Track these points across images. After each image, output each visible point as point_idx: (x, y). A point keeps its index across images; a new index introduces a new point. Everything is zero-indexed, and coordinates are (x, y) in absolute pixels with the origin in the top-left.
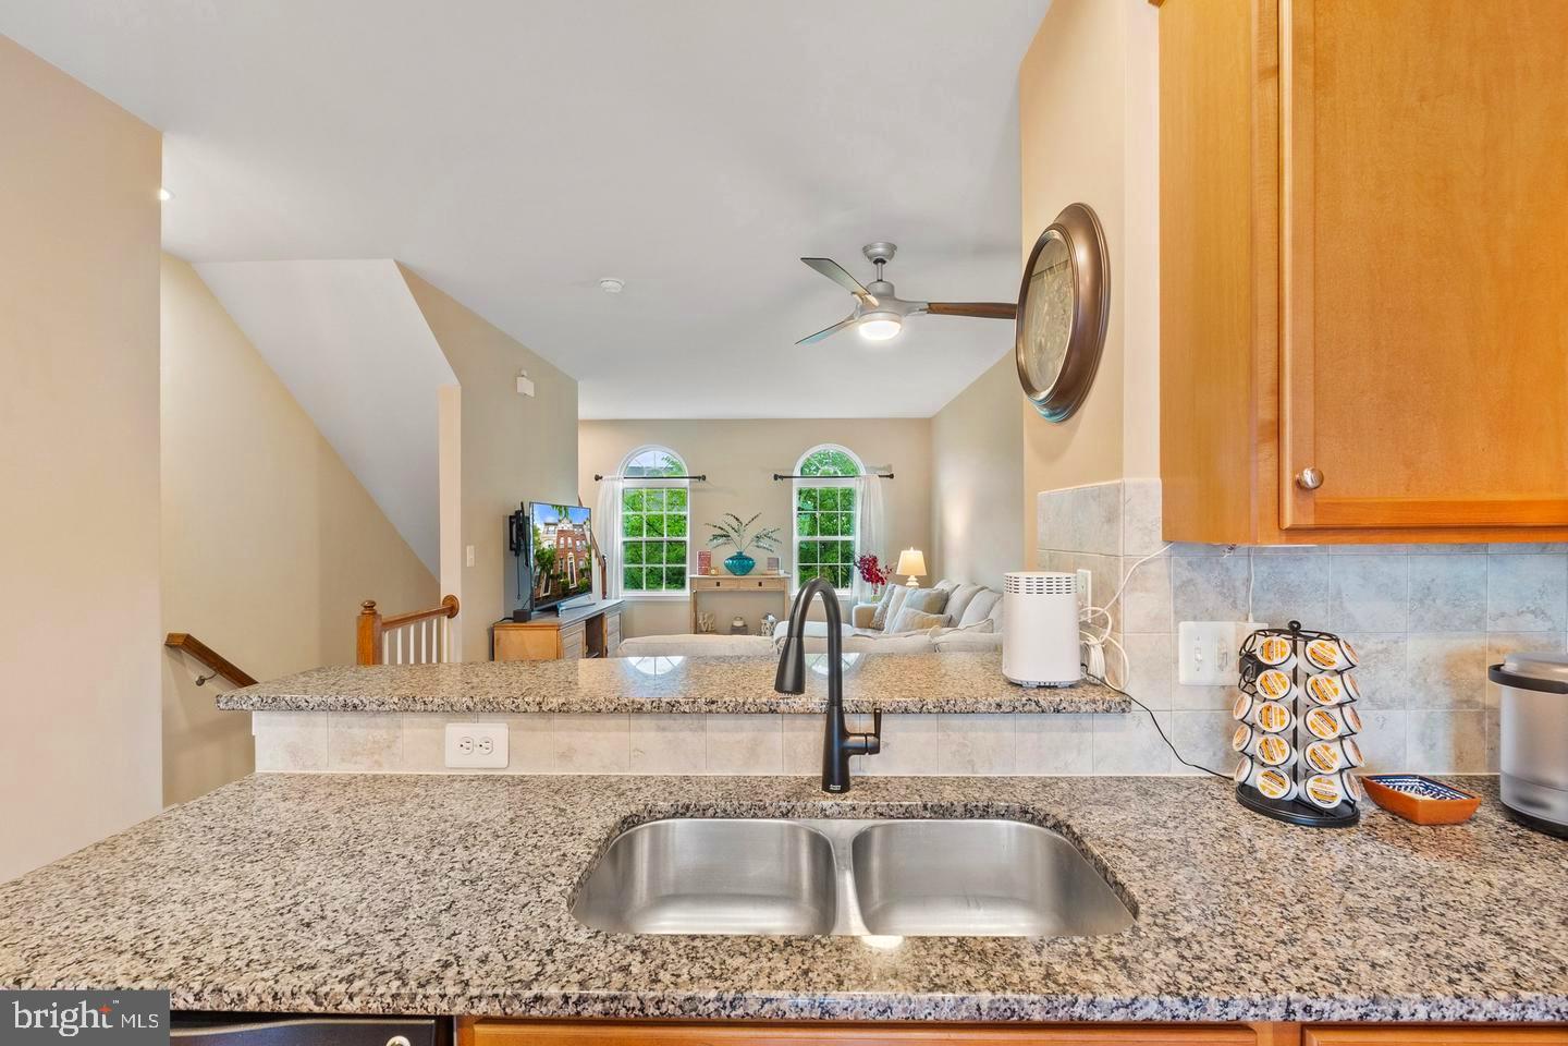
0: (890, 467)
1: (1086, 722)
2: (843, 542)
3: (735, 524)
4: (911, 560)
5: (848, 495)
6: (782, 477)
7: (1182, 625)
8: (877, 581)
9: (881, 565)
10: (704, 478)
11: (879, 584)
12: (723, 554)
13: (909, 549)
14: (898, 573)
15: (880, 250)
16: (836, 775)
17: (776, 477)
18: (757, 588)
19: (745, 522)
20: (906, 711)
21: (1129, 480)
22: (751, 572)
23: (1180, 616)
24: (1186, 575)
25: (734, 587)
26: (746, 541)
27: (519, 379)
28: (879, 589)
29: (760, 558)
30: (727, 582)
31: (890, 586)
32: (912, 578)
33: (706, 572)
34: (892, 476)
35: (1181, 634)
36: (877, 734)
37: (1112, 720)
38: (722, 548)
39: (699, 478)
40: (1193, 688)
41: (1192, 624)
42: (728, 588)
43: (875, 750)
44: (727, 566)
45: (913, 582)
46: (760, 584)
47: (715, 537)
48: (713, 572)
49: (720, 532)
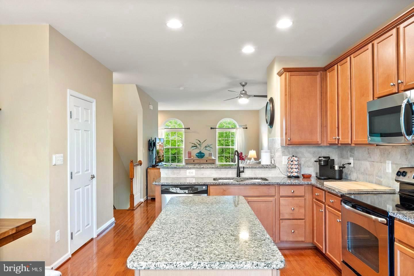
0: (246, 125)
1: (271, 169)
2: (232, 148)
3: (199, 143)
4: (252, 153)
5: (233, 134)
6: (213, 128)
7: (283, 157)
8: (242, 160)
9: (243, 155)
10: (189, 128)
11: (243, 161)
12: (195, 152)
13: (252, 150)
14: (248, 157)
15: (243, 84)
16: (238, 175)
17: (211, 128)
18: (206, 162)
19: (202, 142)
20: (247, 168)
21: (276, 138)
22: (204, 157)
23: (283, 156)
24: (284, 150)
25: (199, 162)
26: (202, 148)
27: (150, 105)
28: (243, 162)
29: (206, 153)
30: (197, 160)
31: (246, 161)
32: (253, 159)
33: (190, 157)
34: (247, 128)
35: (283, 158)
36: (244, 170)
37: (274, 169)
38: (196, 150)
39: (187, 128)
40: (284, 165)
41: (284, 157)
42: (197, 162)
43: (243, 172)
44: (197, 156)
45: (253, 160)
46: (207, 161)
47: (193, 147)
48: (192, 157)
49: (194, 145)
